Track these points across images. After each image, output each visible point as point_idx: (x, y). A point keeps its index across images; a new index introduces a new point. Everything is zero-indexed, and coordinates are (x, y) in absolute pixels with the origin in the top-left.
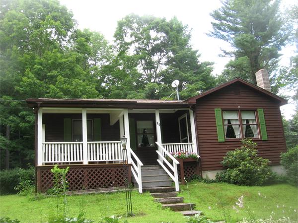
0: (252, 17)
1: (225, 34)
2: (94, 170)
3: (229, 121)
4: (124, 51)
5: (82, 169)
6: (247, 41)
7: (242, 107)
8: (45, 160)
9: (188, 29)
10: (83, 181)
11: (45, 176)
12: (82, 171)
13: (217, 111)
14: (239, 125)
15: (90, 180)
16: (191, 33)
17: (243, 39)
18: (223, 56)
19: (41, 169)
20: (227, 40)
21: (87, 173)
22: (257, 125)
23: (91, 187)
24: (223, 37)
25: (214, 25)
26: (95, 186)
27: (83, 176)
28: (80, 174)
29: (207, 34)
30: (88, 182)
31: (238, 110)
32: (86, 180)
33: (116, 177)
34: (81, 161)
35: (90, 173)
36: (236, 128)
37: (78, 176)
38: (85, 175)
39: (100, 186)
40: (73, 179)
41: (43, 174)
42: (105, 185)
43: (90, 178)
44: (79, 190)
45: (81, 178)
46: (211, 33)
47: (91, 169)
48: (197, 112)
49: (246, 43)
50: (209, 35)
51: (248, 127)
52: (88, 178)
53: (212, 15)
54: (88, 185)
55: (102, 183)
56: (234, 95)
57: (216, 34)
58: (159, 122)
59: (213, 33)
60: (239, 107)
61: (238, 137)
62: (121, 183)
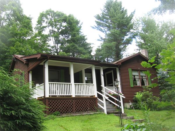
0: (120, 21)
1: (102, 28)
2: (78, 101)
3: (134, 76)
4: (41, 31)
5: (72, 100)
6: (117, 34)
7: (140, 69)
8: (50, 94)
9: (80, 23)
10: (73, 107)
11: (51, 104)
12: (72, 101)
13: (130, 70)
14: (139, 79)
15: (76, 107)
16: (81, 26)
17: (114, 32)
18: (100, 41)
19: (48, 99)
20: (103, 32)
21: (75, 102)
22: (146, 79)
23: (77, 111)
24: (101, 30)
25: (97, 22)
26: (79, 111)
27: (72, 104)
28: (71, 103)
29: (92, 27)
30: (75, 108)
31: (139, 71)
32: (74, 107)
33: (90, 105)
34: (71, 95)
35: (76, 102)
36: (137, 80)
37: (70, 104)
38: (74, 104)
39: (82, 110)
40: (67, 106)
41: (49, 103)
42: (84, 110)
43: (76, 105)
44: (71, 113)
45: (71, 106)
46: (95, 27)
47: (76, 100)
48: (121, 70)
49: (116, 35)
50: (94, 28)
51: (142, 79)
52: (75, 105)
53: (96, 17)
54: (76, 110)
55: (83, 109)
56: (136, 62)
57: (98, 28)
58: (103, 74)
59: (96, 27)
60: (139, 69)
61: (138, 85)
62: (92, 109)
